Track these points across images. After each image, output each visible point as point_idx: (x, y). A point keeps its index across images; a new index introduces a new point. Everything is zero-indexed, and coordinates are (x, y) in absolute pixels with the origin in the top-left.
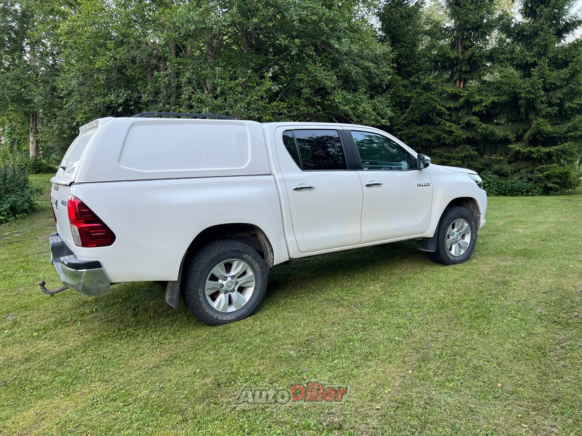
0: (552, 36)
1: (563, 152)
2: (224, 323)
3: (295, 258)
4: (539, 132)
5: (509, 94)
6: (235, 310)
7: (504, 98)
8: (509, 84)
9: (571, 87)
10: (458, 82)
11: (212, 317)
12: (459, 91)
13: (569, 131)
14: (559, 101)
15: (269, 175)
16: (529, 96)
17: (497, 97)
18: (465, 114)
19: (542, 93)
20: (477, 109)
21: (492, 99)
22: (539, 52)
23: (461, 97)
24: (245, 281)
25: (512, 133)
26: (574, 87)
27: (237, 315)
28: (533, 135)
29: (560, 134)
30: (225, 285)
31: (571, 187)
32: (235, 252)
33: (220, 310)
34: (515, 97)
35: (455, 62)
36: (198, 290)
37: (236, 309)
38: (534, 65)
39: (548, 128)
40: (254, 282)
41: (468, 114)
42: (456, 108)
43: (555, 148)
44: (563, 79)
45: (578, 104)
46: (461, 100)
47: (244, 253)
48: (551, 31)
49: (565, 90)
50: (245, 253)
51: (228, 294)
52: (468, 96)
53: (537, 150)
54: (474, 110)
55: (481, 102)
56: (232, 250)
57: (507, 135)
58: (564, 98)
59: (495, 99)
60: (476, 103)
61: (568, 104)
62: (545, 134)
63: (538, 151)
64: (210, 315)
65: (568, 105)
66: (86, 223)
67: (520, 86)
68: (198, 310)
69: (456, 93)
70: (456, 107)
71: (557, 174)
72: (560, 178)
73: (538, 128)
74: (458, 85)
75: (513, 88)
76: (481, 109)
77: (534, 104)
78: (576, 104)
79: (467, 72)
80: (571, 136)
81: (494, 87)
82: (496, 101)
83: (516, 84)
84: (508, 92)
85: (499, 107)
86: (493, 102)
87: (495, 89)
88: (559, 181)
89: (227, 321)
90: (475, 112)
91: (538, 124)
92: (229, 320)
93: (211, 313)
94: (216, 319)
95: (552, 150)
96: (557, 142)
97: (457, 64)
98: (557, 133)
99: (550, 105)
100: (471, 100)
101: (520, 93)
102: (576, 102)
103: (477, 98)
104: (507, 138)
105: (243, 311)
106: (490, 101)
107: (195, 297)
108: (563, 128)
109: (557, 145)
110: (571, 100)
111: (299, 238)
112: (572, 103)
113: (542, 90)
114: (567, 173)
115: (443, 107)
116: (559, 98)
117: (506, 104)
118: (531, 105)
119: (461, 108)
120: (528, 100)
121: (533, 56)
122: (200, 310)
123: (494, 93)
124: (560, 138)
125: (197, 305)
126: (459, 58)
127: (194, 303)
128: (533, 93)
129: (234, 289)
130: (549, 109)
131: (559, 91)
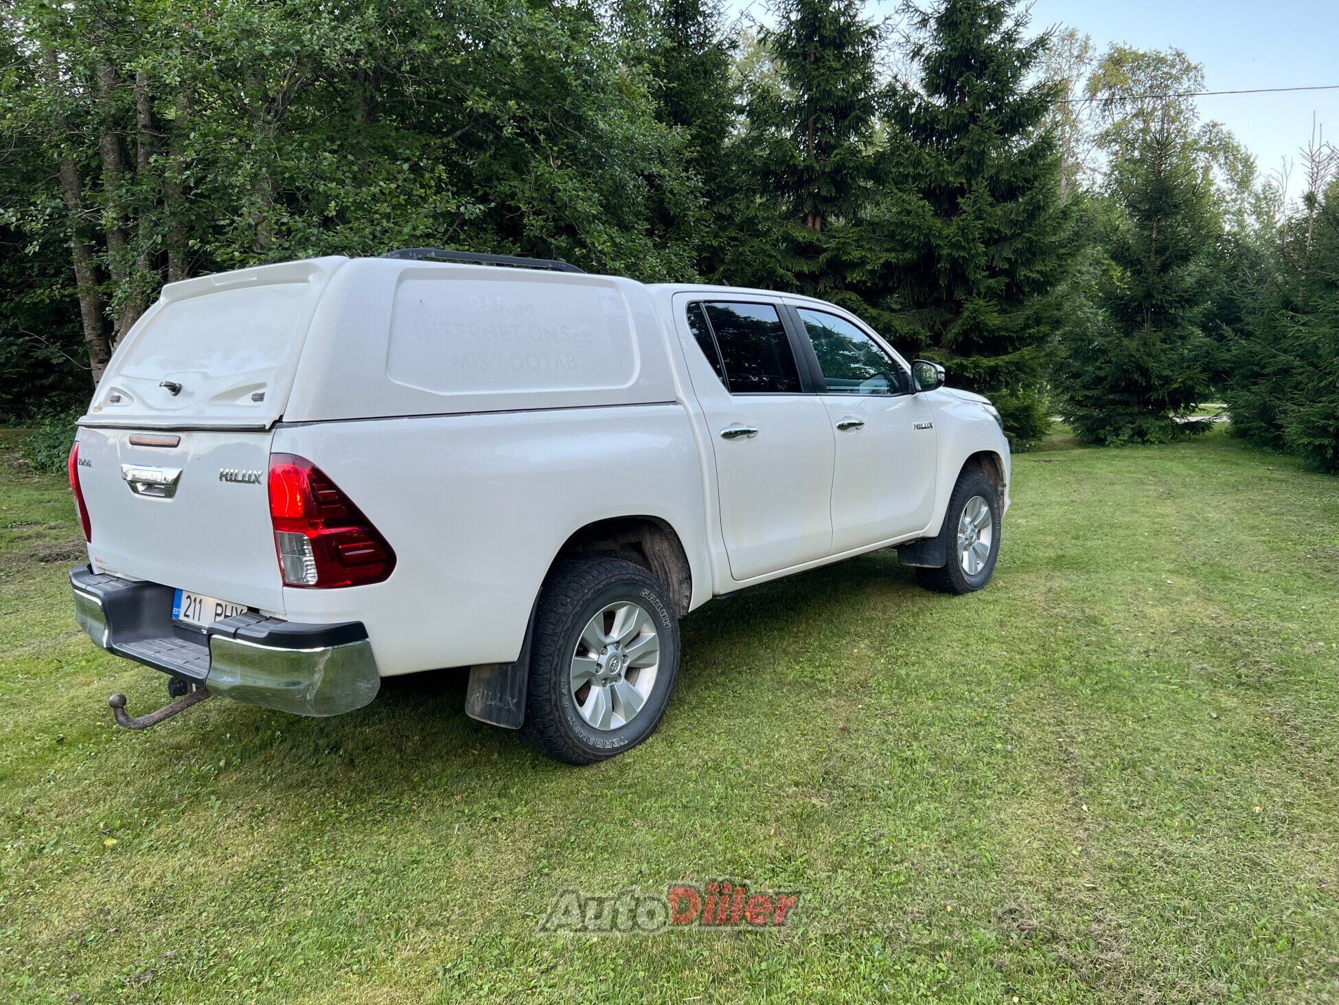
0: (994, 135)
1: (1019, 366)
2: (608, 757)
3: (723, 592)
4: (978, 327)
5: (916, 248)
6: (624, 722)
7: (908, 255)
8: (919, 227)
9: (1029, 239)
10: (810, 220)
11: (586, 744)
12: (818, 239)
13: (1027, 326)
14: (1007, 266)
15: (674, 402)
16: (956, 254)
17: (893, 255)
18: (831, 288)
19: (981, 248)
20: (854, 277)
21: (885, 257)
22: (969, 166)
23: (825, 250)
24: (640, 653)
25: (923, 328)
26: (1034, 238)
27: (630, 733)
28: (965, 333)
29: (1014, 332)
30: (604, 665)
31: (1034, 436)
32: (627, 584)
33: (597, 726)
34: (928, 256)
35: (806, 177)
36: (560, 681)
37: (626, 718)
38: (961, 191)
39: (994, 320)
40: (658, 653)
41: (836, 287)
42: (812, 274)
43: (1006, 358)
44: (1015, 223)
45: (1041, 272)
46: (823, 258)
47: (643, 587)
48: (993, 125)
49: (1018, 245)
50: (643, 584)
51: (608, 685)
52: (838, 249)
53: (973, 362)
54: (849, 279)
55: (863, 262)
56: (622, 580)
57: (915, 333)
58: (1016, 260)
59: (891, 257)
60: (853, 265)
61: (1023, 272)
62: (987, 330)
63: (976, 366)
64: (579, 740)
65: (1025, 275)
66: (328, 525)
67: (940, 233)
68: (558, 730)
69: (811, 243)
70: (813, 272)
71: (1011, 410)
72: (1017, 419)
73: (975, 318)
74: (810, 225)
75: (926, 236)
76: (864, 278)
77: (964, 271)
78: (1038, 272)
79: (828, 200)
80: (1031, 337)
81: (883, 232)
82: (893, 260)
83: (930, 229)
84: (916, 244)
85: (896, 275)
86: (887, 264)
87: (885, 236)
88: (1015, 424)
89: (614, 749)
90: (851, 283)
91: (975, 311)
92: (617, 749)
93: (583, 734)
94: (594, 748)
95: (1000, 363)
96: (1006, 348)
97: (810, 180)
98: (1007, 330)
99: (993, 273)
100: (844, 258)
101: (938, 246)
102: (1037, 268)
103: (856, 254)
104: (917, 339)
105: (641, 725)
106: (882, 261)
107: (554, 697)
108: (1017, 318)
109: (1008, 353)
110: (1028, 263)
111: (731, 547)
112: (1031, 271)
113: (981, 242)
114: (1028, 409)
115: (788, 270)
116: (1008, 260)
117: (910, 268)
118: (958, 272)
119: (823, 274)
120: (954, 262)
121: (958, 174)
122: (562, 730)
123: (886, 246)
124: (1011, 340)
125: (557, 716)
126: (813, 168)
127: (551, 712)
128: (964, 248)
129: (620, 675)
130: (991, 281)
131: (1006, 245)
